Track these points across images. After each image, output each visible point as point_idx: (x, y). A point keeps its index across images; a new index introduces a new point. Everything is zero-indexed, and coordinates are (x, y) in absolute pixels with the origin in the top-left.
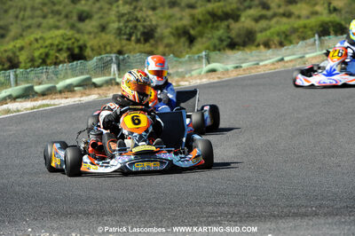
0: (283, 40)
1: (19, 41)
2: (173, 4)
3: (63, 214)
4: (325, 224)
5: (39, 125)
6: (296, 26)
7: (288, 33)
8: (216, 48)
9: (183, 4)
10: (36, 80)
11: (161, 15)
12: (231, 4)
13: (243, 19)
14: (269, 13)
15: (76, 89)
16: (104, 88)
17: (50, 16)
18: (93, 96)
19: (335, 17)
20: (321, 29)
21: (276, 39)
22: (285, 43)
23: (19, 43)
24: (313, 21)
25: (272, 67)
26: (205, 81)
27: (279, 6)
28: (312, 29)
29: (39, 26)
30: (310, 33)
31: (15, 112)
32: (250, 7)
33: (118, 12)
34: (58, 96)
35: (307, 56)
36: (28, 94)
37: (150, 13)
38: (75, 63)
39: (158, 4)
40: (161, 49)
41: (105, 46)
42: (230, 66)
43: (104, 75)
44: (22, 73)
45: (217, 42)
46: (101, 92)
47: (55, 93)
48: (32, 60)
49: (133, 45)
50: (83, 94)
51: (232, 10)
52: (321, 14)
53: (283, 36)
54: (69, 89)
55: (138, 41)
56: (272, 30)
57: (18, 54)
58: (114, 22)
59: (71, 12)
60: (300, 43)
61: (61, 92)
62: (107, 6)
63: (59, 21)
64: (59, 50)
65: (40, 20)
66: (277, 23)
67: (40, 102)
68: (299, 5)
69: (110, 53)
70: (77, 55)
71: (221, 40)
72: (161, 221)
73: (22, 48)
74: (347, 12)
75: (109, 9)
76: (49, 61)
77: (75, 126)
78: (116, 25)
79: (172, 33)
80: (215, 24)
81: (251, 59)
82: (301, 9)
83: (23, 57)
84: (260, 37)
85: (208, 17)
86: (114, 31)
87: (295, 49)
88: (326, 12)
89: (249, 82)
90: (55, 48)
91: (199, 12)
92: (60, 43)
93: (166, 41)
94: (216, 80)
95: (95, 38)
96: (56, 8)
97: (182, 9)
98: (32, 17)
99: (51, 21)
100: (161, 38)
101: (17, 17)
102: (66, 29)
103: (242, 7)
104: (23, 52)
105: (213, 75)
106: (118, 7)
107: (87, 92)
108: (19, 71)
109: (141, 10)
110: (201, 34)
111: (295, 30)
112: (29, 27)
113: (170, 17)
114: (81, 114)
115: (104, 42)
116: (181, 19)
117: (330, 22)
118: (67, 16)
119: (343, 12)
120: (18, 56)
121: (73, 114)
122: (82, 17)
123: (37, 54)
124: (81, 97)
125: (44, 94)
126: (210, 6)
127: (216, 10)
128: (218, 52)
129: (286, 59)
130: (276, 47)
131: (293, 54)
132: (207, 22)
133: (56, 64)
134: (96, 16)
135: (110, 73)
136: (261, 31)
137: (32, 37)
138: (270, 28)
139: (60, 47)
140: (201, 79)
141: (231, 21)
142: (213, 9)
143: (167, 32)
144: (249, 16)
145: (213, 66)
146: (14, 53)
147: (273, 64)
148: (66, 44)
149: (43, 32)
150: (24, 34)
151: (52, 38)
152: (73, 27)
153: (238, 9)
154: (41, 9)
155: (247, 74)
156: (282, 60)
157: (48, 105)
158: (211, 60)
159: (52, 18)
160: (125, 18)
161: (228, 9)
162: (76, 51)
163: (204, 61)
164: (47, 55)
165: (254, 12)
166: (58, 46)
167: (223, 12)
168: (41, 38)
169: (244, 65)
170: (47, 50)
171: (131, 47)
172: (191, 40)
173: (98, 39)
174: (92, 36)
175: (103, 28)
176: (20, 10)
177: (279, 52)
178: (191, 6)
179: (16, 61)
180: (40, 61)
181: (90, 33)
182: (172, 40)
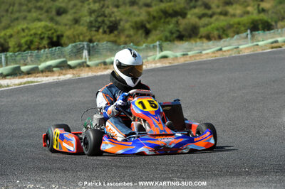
0: (221, 33)
1: (8, 30)
2: (133, 3)
3: (44, 170)
4: (256, 182)
5: (25, 98)
6: (231, 23)
7: (225, 28)
8: (167, 39)
9: (141, 3)
10: (22, 62)
11: (123, 11)
12: (179, 4)
13: (189, 16)
14: (209, 12)
15: (54, 69)
16: (77, 69)
17: (33, 10)
18: (69, 76)
19: (263, 16)
20: (252, 26)
21: (216, 33)
22: (224, 36)
23: (9, 32)
24: (246, 19)
25: (212, 55)
26: (159, 65)
27: (218, 7)
28: (244, 25)
29: (25, 18)
30: (243, 28)
31: (6, 87)
32: (195, 7)
33: (89, 9)
34: (41, 74)
35: (241, 47)
36: (15, 73)
37: (115, 10)
38: (54, 48)
39: (120, 3)
40: (123, 39)
41: (79, 36)
42: (179, 54)
43: (77, 59)
44: (11, 56)
45: (168, 34)
46: (75, 72)
47: (38, 72)
48: (20, 46)
49: (100, 35)
50: (60, 74)
51: (181, 9)
52: (252, 14)
53: (221, 31)
54: (49, 70)
55: (105, 32)
56: (213, 25)
57: (8, 40)
58: (85, 16)
59: (50, 8)
60: (236, 37)
61: (42, 71)
62: (80, 4)
63: (41, 14)
64: (42, 39)
65: (26, 13)
66: (217, 20)
67: (26, 79)
68: (234, 6)
69: (83, 41)
70: (55, 42)
71: (172, 33)
72: (124, 177)
73: (11, 36)
74: (273, 12)
75: (82, 6)
76: (32, 47)
77: (54, 99)
78: (88, 19)
79: (132, 27)
80: (167, 20)
81: (195, 49)
82: (236, 9)
83: (12, 43)
84: (203, 31)
85: (161, 14)
86: (86, 24)
87: (231, 42)
88: (256, 12)
89: (194, 67)
90: (38, 36)
91: (154, 10)
92: (42, 33)
93: (127, 33)
94: (168, 65)
95: (70, 29)
96: (39, 4)
97: (140, 8)
98: (19, 11)
99: (34, 14)
100: (123, 30)
101: (7, 11)
102: (46, 21)
103: (188, 7)
104: (12, 39)
105: (165, 60)
106: (89, 4)
107: (64, 72)
108: (9, 54)
109: (108, 7)
110: (155, 28)
111: (231, 26)
112: (17, 19)
113: (130, 13)
114: (59, 89)
115: (78, 32)
116: (139, 15)
117: (260, 20)
118: (47, 11)
119: (270, 12)
120: (8, 43)
121: (53, 90)
122: (60, 12)
123: (23, 41)
124: (59, 76)
125: (29, 73)
126: (163, 6)
127: (167, 9)
128: (169, 42)
129: (224, 49)
130: (215, 39)
131: (230, 45)
132: (160, 18)
133: (39, 49)
134: (71, 12)
135: (82, 58)
136: (204, 27)
137: (19, 28)
138: (211, 24)
139: (42, 36)
140: (155, 63)
141: (179, 17)
142: (165, 8)
143: (127, 25)
144: (195, 14)
145: (164, 53)
146: (5, 40)
147: (214, 52)
148: (48, 34)
149: (28, 24)
150: (12, 24)
151: (35, 28)
152: (52, 20)
153: (185, 8)
154: (27, 5)
155: (193, 60)
156: (221, 50)
157: (32, 82)
158: (163, 48)
159: (35, 12)
160: (96, 14)
161: (177, 8)
162: (55, 39)
163: (158, 49)
164: (32, 42)
165: (198, 11)
166: (40, 35)
167: (173, 10)
168: (27, 28)
169: (190, 53)
170: (31, 38)
171: (98, 37)
172: (147, 32)
173: (72, 30)
174: (67, 27)
175: (76, 21)
176: (10, 5)
177: (218, 43)
178: (148, 5)
179: (6, 46)
180: (26, 47)
181: (66, 25)
182: (132, 32)
